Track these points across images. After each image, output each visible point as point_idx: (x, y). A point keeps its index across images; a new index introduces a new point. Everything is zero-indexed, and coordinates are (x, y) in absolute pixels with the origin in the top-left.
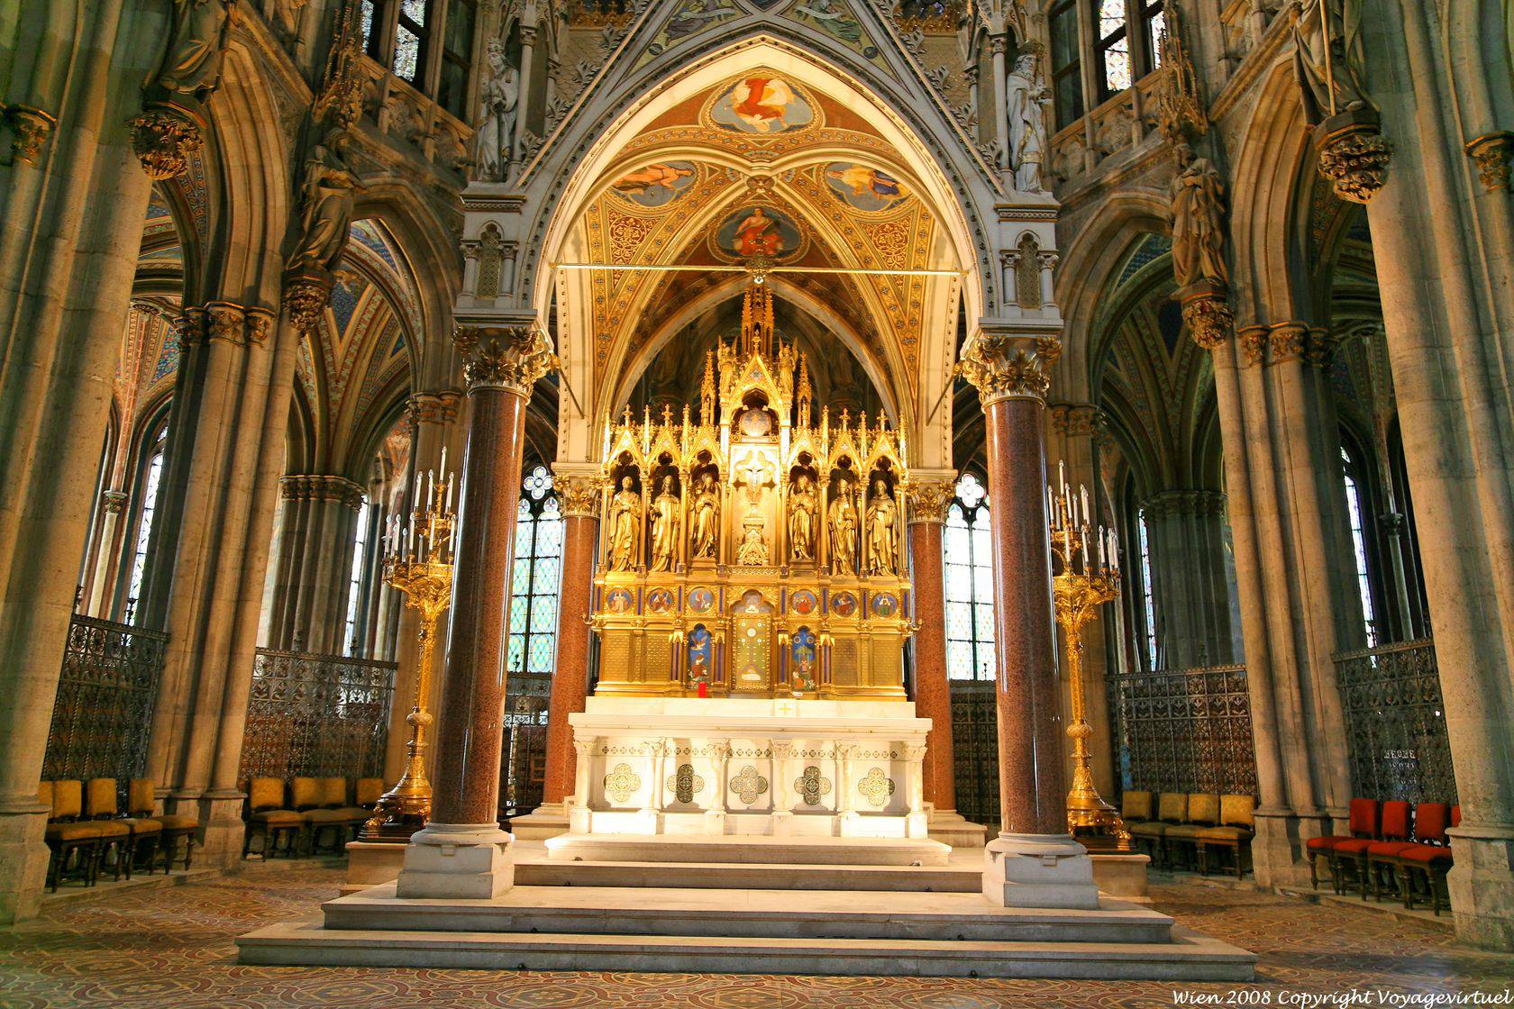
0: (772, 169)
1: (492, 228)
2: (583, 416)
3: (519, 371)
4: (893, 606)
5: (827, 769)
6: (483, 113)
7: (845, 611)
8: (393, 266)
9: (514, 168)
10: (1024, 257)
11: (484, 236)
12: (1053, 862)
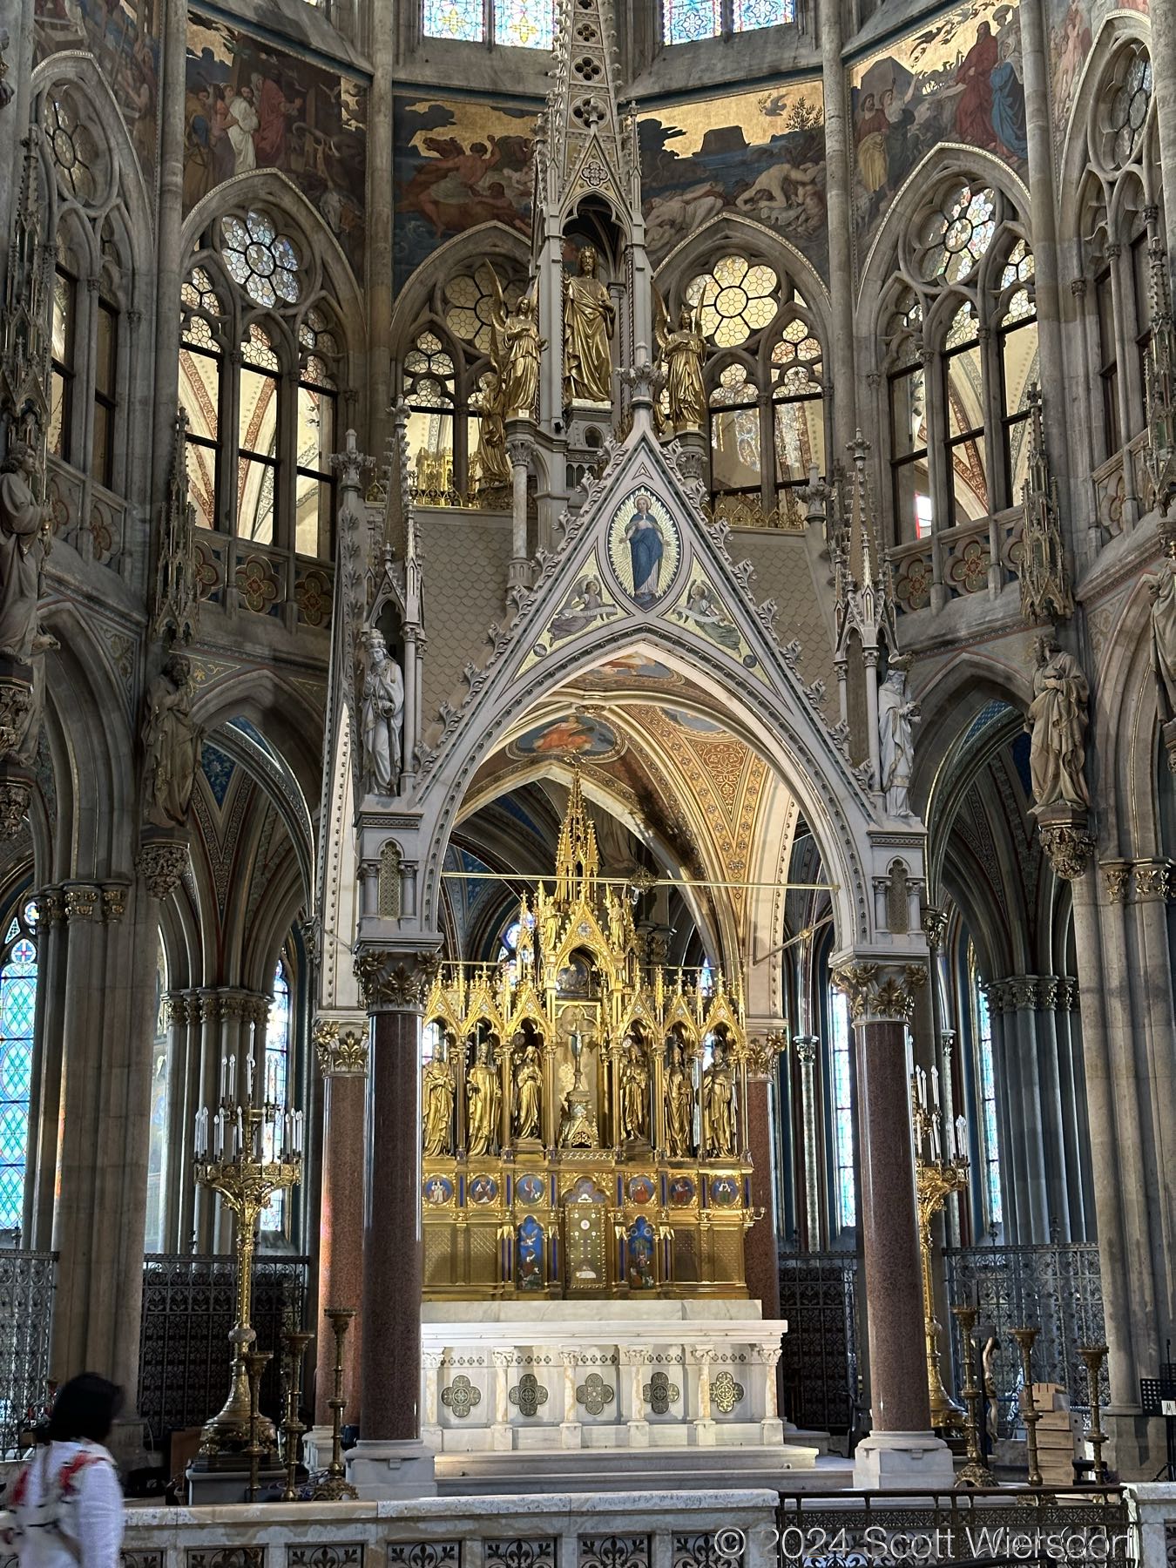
0: (605, 698)
1: (391, 846)
3: (422, 992)
4: (734, 1191)
5: (674, 1375)
7: (682, 1199)
9: (409, 783)
10: (894, 886)
11: (383, 853)
12: (919, 1456)
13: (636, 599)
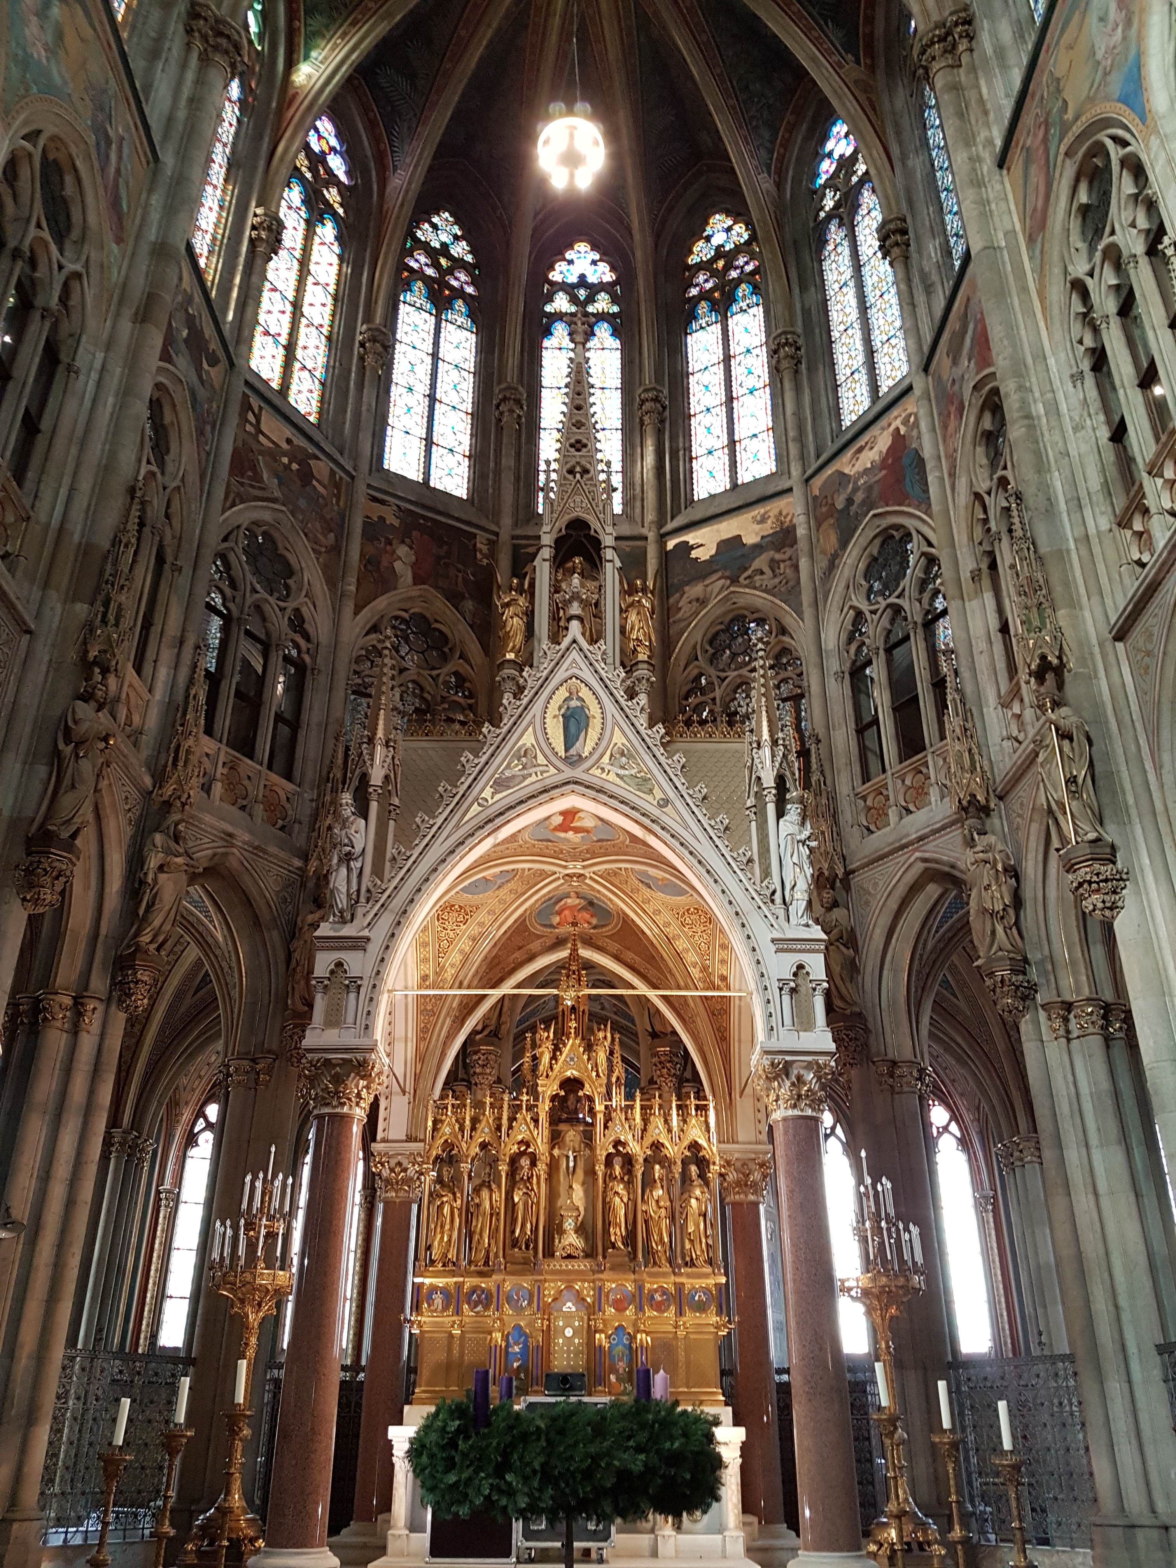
0: (584, 867)
1: (339, 964)
2: (404, 1092)
3: (359, 1096)
4: (709, 1300)
6: (335, 860)
7: (660, 1307)
8: (212, 921)
9: (360, 911)
10: (798, 985)
11: (332, 972)
13: (566, 760)
